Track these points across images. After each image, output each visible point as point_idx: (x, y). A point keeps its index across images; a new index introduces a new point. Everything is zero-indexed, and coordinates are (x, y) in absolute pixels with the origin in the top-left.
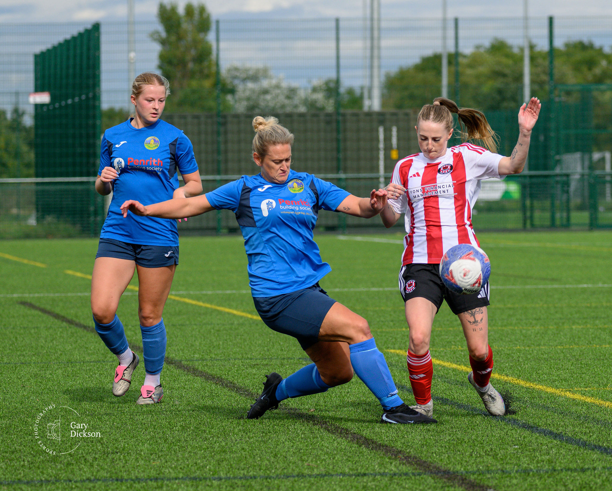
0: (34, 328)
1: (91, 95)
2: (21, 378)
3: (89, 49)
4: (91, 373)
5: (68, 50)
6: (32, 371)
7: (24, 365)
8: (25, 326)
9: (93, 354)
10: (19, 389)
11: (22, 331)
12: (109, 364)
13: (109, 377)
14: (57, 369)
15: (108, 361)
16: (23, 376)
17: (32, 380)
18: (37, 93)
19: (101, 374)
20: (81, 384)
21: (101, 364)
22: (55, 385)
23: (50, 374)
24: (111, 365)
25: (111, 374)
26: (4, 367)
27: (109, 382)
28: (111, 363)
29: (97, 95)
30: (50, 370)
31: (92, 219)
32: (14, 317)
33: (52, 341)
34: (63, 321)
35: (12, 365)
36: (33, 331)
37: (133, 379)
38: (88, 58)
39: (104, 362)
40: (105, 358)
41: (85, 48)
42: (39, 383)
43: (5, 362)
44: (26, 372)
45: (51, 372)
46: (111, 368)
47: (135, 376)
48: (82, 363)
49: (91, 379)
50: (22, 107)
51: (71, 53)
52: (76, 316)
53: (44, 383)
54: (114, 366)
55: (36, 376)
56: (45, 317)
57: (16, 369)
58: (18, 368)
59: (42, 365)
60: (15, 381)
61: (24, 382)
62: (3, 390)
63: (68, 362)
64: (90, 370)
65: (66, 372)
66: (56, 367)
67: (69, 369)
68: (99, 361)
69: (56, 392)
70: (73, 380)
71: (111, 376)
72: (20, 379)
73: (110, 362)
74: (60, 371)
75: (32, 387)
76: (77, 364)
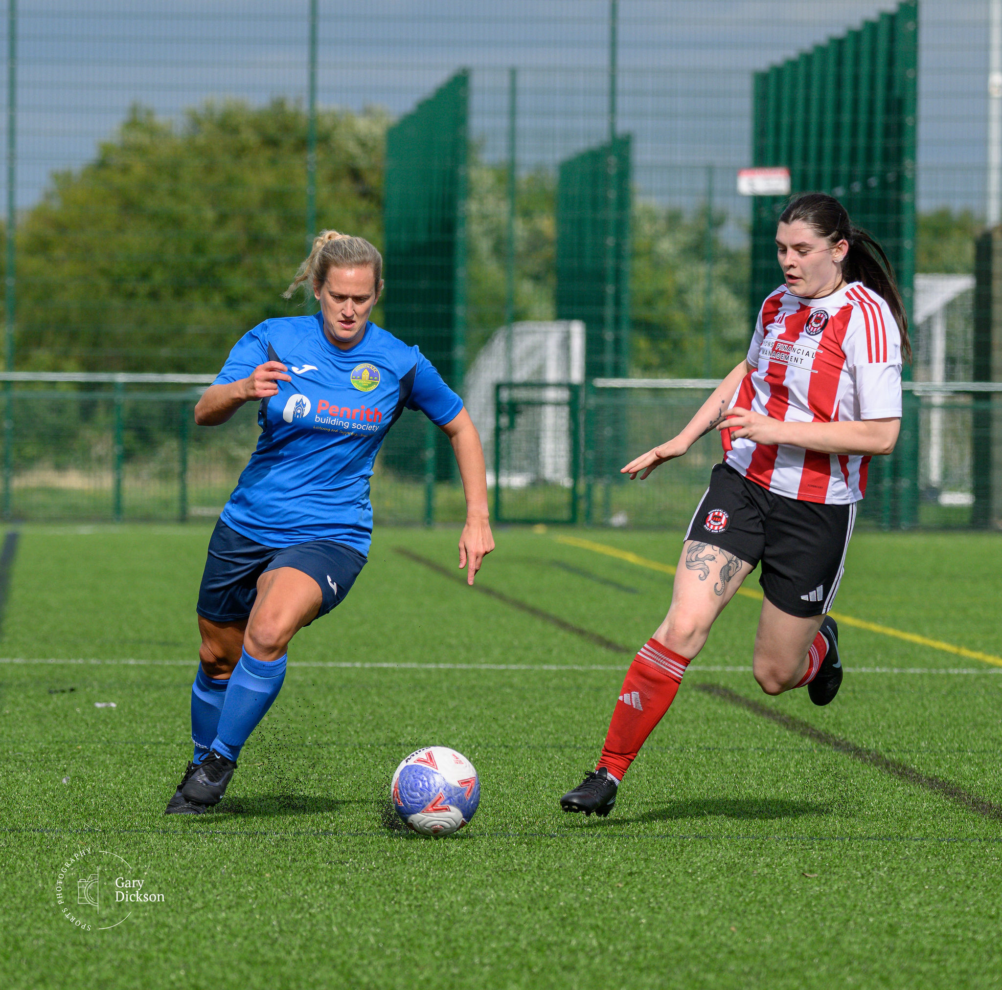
0: (732, 750)
1: (891, 177)
2: (694, 873)
3: (891, 62)
4: (869, 867)
5: (840, 62)
6: (722, 857)
7: (703, 841)
8: (711, 744)
9: (876, 818)
10: (688, 900)
11: (702, 758)
12: (914, 844)
13: (912, 877)
14: (785, 854)
15: (911, 838)
16: (699, 867)
17: (721, 880)
18: (757, 171)
19: (894, 869)
20: (843, 893)
21: (894, 843)
22: (778, 894)
23: (767, 865)
24: (920, 847)
25: (918, 869)
26: (652, 845)
27: (911, 890)
28: (919, 843)
29: (908, 175)
30: (768, 856)
31: (886, 483)
32: (683, 722)
33: (774, 783)
34: (803, 734)
35: (674, 841)
36: (728, 758)
37: (972, 883)
38: (890, 84)
39: (901, 838)
40: (905, 829)
41: (881, 59)
42: (738, 888)
43: (657, 831)
44: (707, 858)
45: (769, 860)
46: (919, 856)
47: (976, 876)
48: (847, 840)
49: (867, 881)
50: (719, 203)
51: (848, 71)
52: (838, 725)
53: (751, 885)
54: (926, 849)
55: (732, 868)
56: (761, 722)
57: (682, 851)
58: (689, 849)
59: (748, 841)
60: (680, 880)
61: (702, 883)
62: (650, 903)
63: (811, 838)
64: (866, 857)
65: (805, 862)
66: (782, 848)
67: (814, 854)
68: (889, 837)
69: (779, 909)
70: (823, 881)
71: (917, 875)
72: (691, 874)
73: (916, 840)
74: (792, 859)
75: (722, 896)
76: (835, 843)
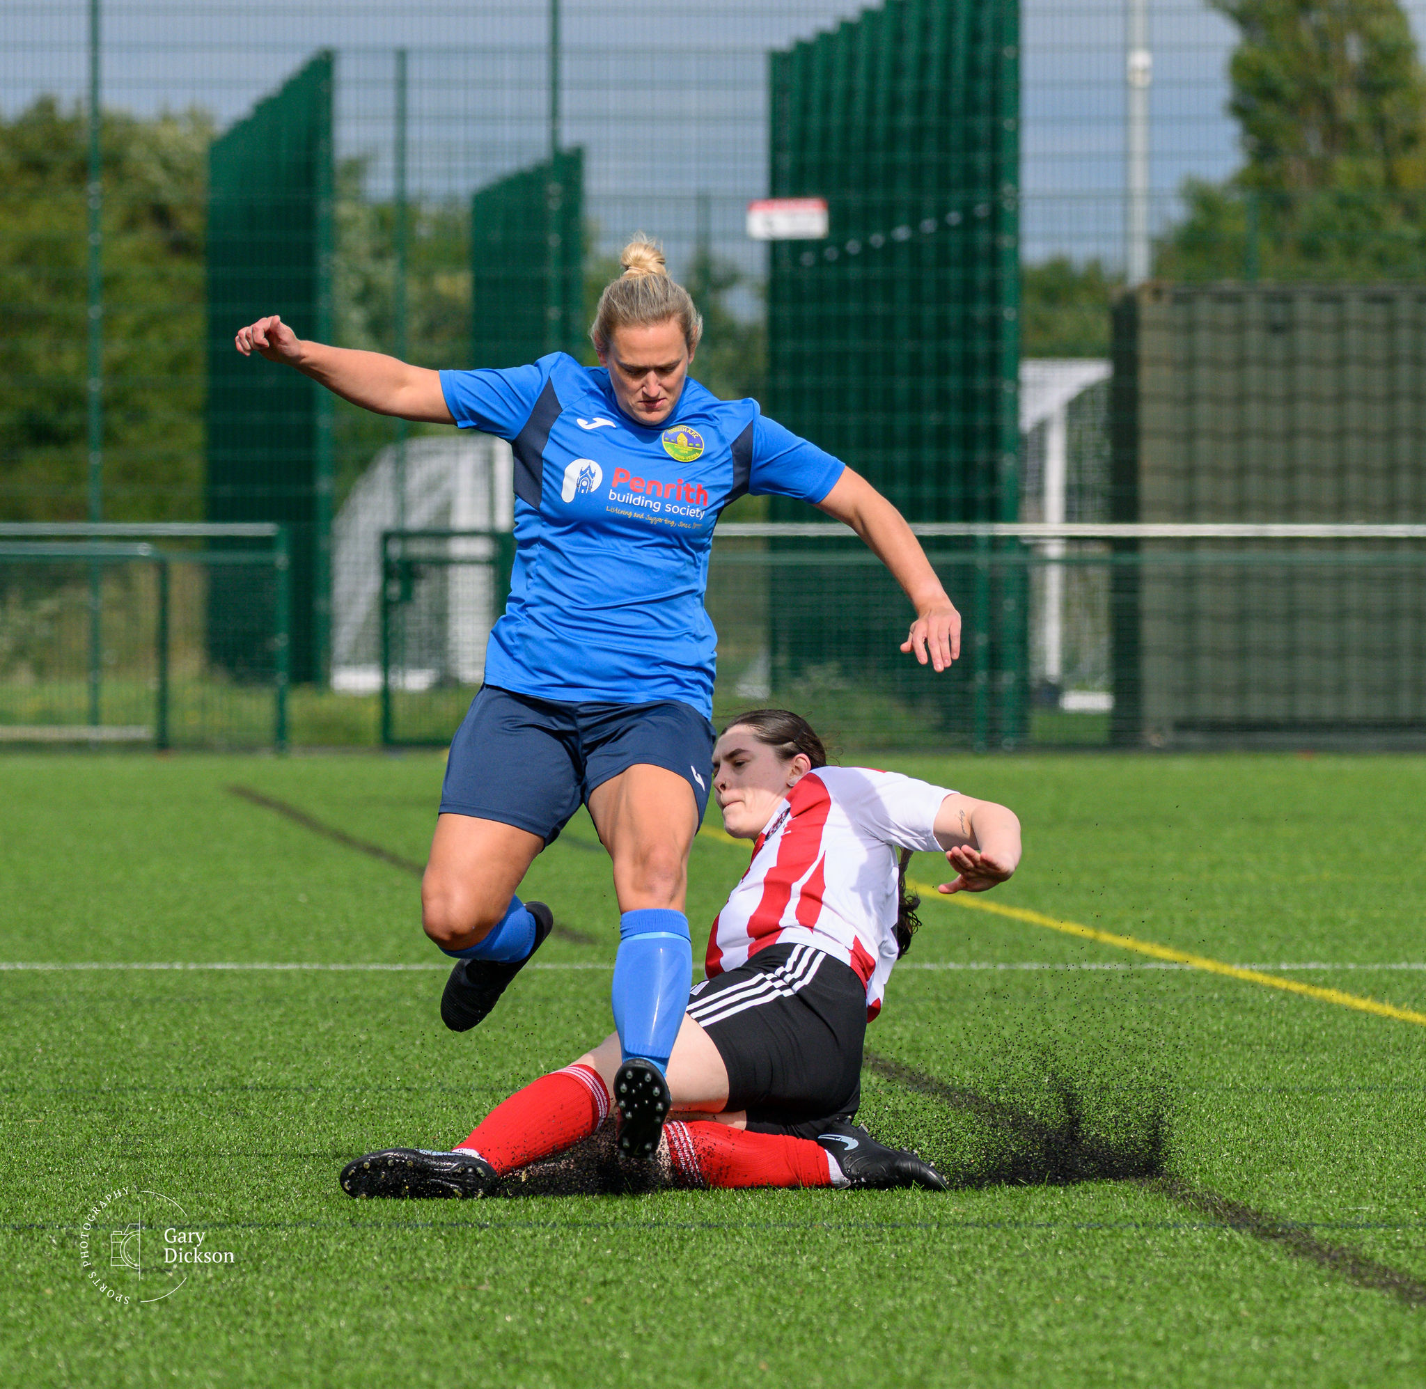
1: (982, 210)
2: (702, 1282)
3: (975, 37)
4: (968, 1268)
6: (744, 1255)
7: (713, 1231)
10: (693, 1324)
12: (1036, 1232)
13: (1034, 1283)
14: (839, 1249)
15: (1031, 1223)
16: (708, 1272)
17: (743, 1292)
18: (777, 204)
19: (1006, 1271)
20: (930, 1311)
21: (1006, 1231)
22: (831, 1313)
23: (813, 1268)
24: (1045, 1239)
25: (1044, 1270)
26: (636, 1239)
27: (1033, 1304)
28: (1044, 1232)
29: (1007, 206)
30: (813, 1255)
31: (980, 679)
35: (668, 1233)
37: (1127, 1291)
38: (973, 70)
39: (1017, 1224)
41: (962, 30)
42: (768, 1303)
43: (643, 1217)
44: (721, 1258)
45: (815, 1259)
46: (1044, 1250)
47: (1132, 1282)
48: (934, 1228)
49: (967, 1292)
50: (718, 252)
51: (911, 49)
52: (915, 1050)
54: (1055, 1242)
57: (682, 1247)
58: (692, 1245)
59: (782, 1232)
60: (680, 1291)
61: (714, 1297)
62: (635, 1328)
63: (880, 1225)
64: (964, 1253)
65: (871, 1263)
66: (835, 1240)
67: (885, 1249)
68: (999, 1223)
69: (834, 1337)
70: (899, 1291)
71: (1043, 1280)
72: (697, 1285)
73: (1039, 1226)
74: (851, 1260)
75: (745, 1318)
76: (916, 1232)
